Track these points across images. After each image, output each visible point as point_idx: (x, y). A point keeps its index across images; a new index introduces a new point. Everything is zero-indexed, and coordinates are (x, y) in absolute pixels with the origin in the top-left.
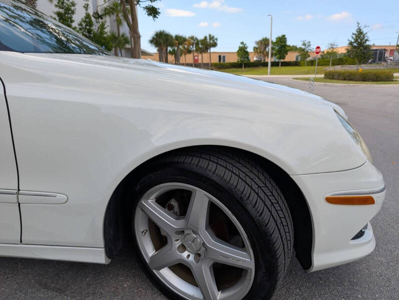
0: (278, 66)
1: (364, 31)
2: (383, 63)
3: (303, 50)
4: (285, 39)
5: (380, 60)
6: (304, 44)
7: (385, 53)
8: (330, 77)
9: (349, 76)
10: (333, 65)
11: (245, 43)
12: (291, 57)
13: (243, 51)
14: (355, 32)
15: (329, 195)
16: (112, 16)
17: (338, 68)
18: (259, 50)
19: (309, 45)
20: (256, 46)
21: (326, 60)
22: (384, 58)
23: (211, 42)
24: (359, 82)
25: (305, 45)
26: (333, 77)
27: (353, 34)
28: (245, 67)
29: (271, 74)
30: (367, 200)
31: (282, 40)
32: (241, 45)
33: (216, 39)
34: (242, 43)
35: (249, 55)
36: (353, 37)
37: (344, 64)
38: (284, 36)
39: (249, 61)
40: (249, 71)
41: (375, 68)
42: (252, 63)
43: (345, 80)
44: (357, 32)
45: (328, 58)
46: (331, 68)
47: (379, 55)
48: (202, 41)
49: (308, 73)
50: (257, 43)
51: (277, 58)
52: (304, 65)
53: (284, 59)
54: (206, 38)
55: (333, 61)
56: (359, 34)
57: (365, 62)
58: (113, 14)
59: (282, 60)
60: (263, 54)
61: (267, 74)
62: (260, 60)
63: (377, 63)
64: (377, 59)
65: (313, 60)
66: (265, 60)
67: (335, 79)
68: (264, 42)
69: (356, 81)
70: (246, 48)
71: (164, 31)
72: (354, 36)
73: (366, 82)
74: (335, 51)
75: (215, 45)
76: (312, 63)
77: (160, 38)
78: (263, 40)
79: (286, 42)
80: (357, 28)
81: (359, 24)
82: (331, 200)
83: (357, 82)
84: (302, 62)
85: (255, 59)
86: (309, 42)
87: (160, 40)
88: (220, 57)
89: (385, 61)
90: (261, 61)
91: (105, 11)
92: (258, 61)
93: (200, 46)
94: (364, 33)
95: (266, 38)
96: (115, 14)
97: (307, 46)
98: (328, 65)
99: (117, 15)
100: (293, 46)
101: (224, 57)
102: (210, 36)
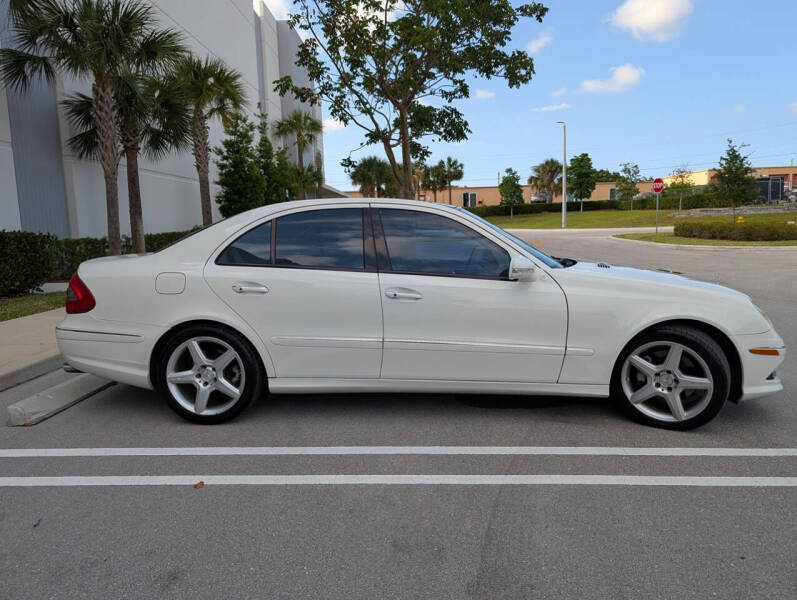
0: (579, 209)
1: (742, 153)
2: (781, 202)
3: (624, 180)
4: (589, 160)
5: (775, 196)
6: (626, 170)
7: (783, 184)
8: (686, 232)
9: (721, 232)
10: (686, 207)
11: (514, 170)
12: (601, 193)
13: (510, 185)
14: (725, 156)
15: (751, 348)
16: (290, 135)
17: (696, 215)
18: (539, 183)
19: (636, 173)
20: (534, 175)
21: (670, 198)
22: (782, 193)
23: (452, 170)
24: (741, 242)
25: (629, 172)
26: (692, 232)
27: (722, 158)
28: (514, 214)
29: (567, 226)
30: (774, 353)
31: (583, 162)
32: (506, 175)
33: (461, 165)
34: (509, 170)
35: (522, 191)
36: (721, 165)
37: (707, 206)
38: (586, 155)
39: (523, 202)
40: (523, 221)
41: (767, 212)
42: (528, 205)
43: (713, 237)
44: (729, 154)
45: (673, 195)
46: (682, 215)
47: (771, 187)
48: (435, 169)
49: (639, 224)
50: (537, 170)
51: (576, 196)
52: (629, 209)
53: (588, 197)
54: (442, 162)
55: (684, 200)
56: (732, 160)
57: (746, 201)
58: (291, 132)
59: (585, 200)
60: (549, 189)
61: (561, 228)
62: (542, 199)
63: (771, 203)
64: (770, 195)
65: (644, 197)
66: (552, 200)
67: (694, 236)
68: (551, 168)
69: (734, 240)
70: (517, 180)
71: (375, 158)
72: (723, 162)
73: (754, 243)
74: (686, 181)
75: (459, 175)
76: (643, 204)
77: (369, 170)
78: (547, 163)
79: (590, 166)
80: (729, 149)
81: (731, 142)
82: (753, 351)
83: (736, 242)
84: (623, 202)
85: (533, 198)
86: (636, 166)
87: (370, 173)
88: (465, 195)
89: (785, 198)
90: (544, 202)
91: (279, 128)
92: (539, 202)
93: (432, 179)
94: (742, 156)
95: (552, 160)
96: (295, 134)
97: (632, 172)
98: (676, 207)
99: (299, 135)
100: (602, 171)
101: (473, 196)
102: (449, 160)
